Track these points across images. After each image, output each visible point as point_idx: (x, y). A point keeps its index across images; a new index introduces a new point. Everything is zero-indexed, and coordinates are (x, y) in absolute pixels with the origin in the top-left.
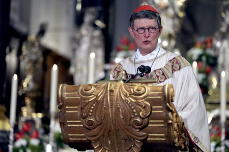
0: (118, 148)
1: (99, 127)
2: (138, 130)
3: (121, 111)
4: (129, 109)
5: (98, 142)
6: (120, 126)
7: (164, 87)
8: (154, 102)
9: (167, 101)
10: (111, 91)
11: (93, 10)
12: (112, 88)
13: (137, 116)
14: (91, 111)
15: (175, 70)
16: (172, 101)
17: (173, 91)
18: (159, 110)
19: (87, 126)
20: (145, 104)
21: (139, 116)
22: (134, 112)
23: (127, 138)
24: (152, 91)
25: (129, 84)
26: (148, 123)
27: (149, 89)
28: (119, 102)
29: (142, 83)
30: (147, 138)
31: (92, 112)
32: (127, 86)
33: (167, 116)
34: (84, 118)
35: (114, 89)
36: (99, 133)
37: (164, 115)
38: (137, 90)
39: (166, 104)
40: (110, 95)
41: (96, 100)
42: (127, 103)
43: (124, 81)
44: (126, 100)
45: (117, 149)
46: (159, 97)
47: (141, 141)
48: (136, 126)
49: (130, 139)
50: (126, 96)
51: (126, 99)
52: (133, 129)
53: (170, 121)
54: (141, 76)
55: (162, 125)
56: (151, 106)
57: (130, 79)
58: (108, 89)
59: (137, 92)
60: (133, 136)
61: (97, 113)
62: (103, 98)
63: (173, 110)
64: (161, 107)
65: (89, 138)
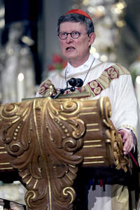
0: (50, 175)
1: (25, 152)
2: (72, 153)
3: (50, 132)
4: (60, 129)
5: (26, 171)
6: (51, 150)
7: (98, 100)
8: (88, 119)
9: (103, 117)
10: (38, 109)
11: (18, 25)
12: (39, 106)
13: (69, 137)
14: (16, 134)
15: (112, 79)
16: (109, 117)
17: (110, 105)
18: (94, 128)
19: (11, 153)
20: (78, 122)
21: (71, 136)
22: (65, 133)
23: (59, 163)
24: (84, 106)
25: (57, 100)
26: (83, 144)
27: (82, 104)
28: (48, 122)
29: (73, 98)
30: (83, 161)
31: (16, 136)
32: (55, 102)
33: (104, 134)
34: (8, 143)
35: (40, 107)
36: (26, 160)
37: (101, 133)
38: (68, 106)
39: (102, 120)
40: (36, 114)
41: (20, 121)
42: (56, 122)
43: (52, 97)
44: (55, 119)
45: (48, 177)
46: (94, 113)
47: (76, 165)
48: (69, 149)
49: (63, 165)
50: (55, 114)
51: (56, 117)
52: (66, 152)
53: (108, 141)
54: (72, 91)
55: (99, 146)
56: (85, 124)
57: (59, 95)
58: (34, 108)
59: (68, 108)
60: (66, 160)
61: (22, 136)
62: (29, 118)
63: (111, 127)
64: (97, 124)
65: (15, 167)
